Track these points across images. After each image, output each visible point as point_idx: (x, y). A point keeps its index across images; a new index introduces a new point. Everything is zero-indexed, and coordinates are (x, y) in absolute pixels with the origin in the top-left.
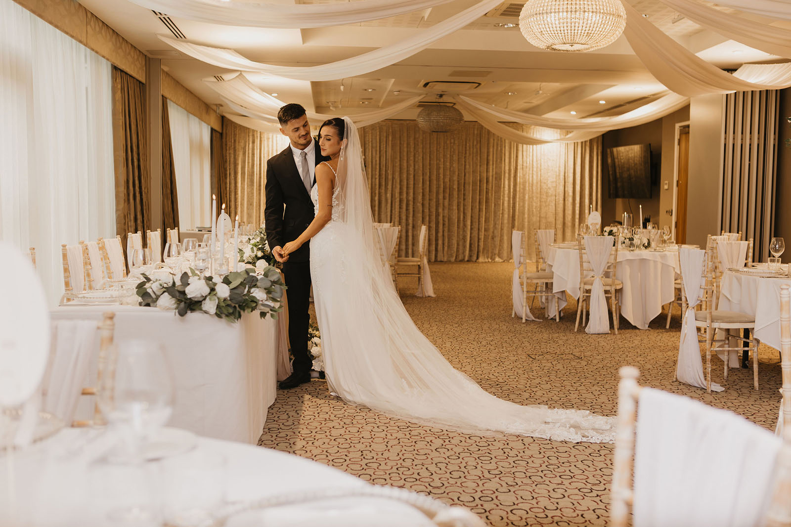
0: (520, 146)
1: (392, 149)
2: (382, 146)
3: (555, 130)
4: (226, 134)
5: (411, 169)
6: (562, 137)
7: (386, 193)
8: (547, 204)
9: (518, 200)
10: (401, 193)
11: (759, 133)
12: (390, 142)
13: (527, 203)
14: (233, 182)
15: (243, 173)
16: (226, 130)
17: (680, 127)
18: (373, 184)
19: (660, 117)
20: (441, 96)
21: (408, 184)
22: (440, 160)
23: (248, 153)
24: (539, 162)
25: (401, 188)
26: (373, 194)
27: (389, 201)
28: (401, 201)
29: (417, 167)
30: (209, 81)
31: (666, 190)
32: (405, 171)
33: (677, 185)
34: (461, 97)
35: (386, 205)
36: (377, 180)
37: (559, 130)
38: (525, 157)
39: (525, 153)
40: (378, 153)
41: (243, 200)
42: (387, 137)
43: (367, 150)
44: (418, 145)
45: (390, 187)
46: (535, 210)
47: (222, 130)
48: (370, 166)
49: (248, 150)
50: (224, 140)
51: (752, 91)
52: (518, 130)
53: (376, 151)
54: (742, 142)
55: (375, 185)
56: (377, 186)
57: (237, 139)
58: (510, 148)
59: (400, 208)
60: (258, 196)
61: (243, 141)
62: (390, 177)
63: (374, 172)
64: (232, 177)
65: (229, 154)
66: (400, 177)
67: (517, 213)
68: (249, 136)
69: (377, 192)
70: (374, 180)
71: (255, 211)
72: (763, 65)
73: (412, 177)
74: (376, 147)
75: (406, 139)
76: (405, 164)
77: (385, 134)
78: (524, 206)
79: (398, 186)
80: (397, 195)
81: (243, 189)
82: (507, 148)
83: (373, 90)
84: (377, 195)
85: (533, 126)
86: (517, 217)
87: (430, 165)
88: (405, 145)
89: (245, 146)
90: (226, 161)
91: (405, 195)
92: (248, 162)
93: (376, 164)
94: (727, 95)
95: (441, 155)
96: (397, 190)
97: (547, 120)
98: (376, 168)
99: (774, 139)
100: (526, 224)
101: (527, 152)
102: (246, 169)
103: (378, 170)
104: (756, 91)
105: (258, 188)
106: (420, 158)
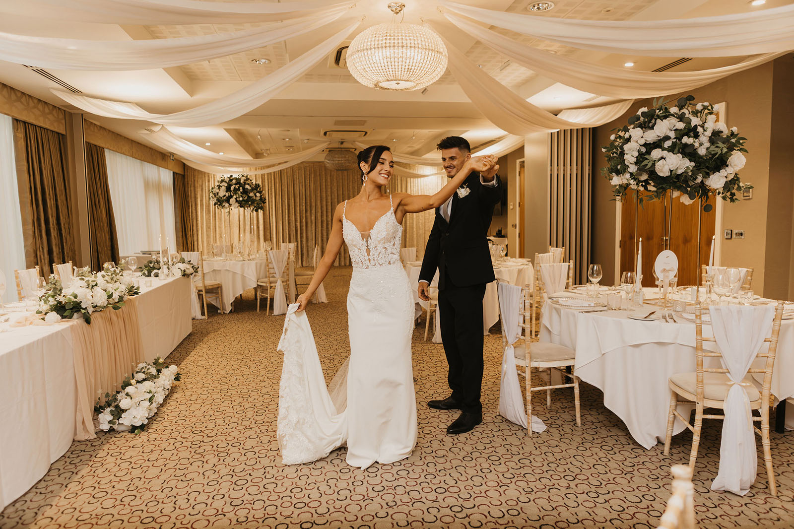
0: (409, 179)
1: (314, 184)
2: (307, 181)
3: (434, 167)
4: (187, 175)
5: (329, 198)
6: (439, 171)
7: (311, 216)
8: (430, 221)
9: (408, 218)
10: (322, 216)
11: (577, 165)
12: (313, 179)
13: (415, 220)
14: (194, 212)
15: (202, 205)
16: (187, 172)
17: (520, 162)
18: (301, 209)
19: (507, 154)
20: (342, 143)
21: (327, 209)
22: (350, 191)
23: (205, 190)
24: (423, 190)
25: (322, 212)
26: (301, 217)
27: (314, 222)
28: (322, 222)
29: (333, 196)
30: (142, 133)
31: (512, 209)
32: (324, 200)
33: (519, 206)
34: (357, 143)
35: (311, 225)
36: (304, 207)
37: (436, 167)
38: (412, 187)
39: (412, 184)
40: (304, 186)
41: (203, 224)
42: (310, 175)
43: (296, 185)
44: (333, 180)
45: (313, 211)
46: (421, 226)
47: (184, 172)
48: (298, 197)
49: (205, 187)
50: (186, 180)
51: (571, 130)
52: (407, 169)
53: (302, 185)
54: (564, 172)
55: (303, 211)
56: (304, 211)
57: (196, 179)
58: (401, 181)
59: (322, 227)
60: (214, 221)
61: (201, 181)
62: (313, 204)
63: (301, 201)
64: (194, 208)
65: (190, 190)
66: (321, 204)
67: (408, 228)
68: (205, 177)
69: (304, 216)
70: (301, 207)
71: (212, 232)
72: (578, 110)
73: (330, 203)
74: (302, 182)
75: (324, 176)
76: (324, 195)
77: (308, 173)
78: (413, 223)
79: (320, 211)
80: (319, 218)
81: (202, 216)
82: (399, 180)
83: (290, 139)
84: (304, 218)
85: (417, 165)
86: (408, 231)
87: (343, 195)
88: (324, 181)
89: (203, 184)
90: (188, 196)
91: (325, 218)
92: (206, 196)
93: (303, 195)
94: (551, 133)
95: (351, 187)
96: (319, 214)
97: (425, 159)
98: (303, 198)
99: (589, 170)
100: (415, 236)
101: (413, 183)
102: (204, 201)
103: (304, 199)
104: (573, 129)
105: (214, 216)
106: (335, 189)
